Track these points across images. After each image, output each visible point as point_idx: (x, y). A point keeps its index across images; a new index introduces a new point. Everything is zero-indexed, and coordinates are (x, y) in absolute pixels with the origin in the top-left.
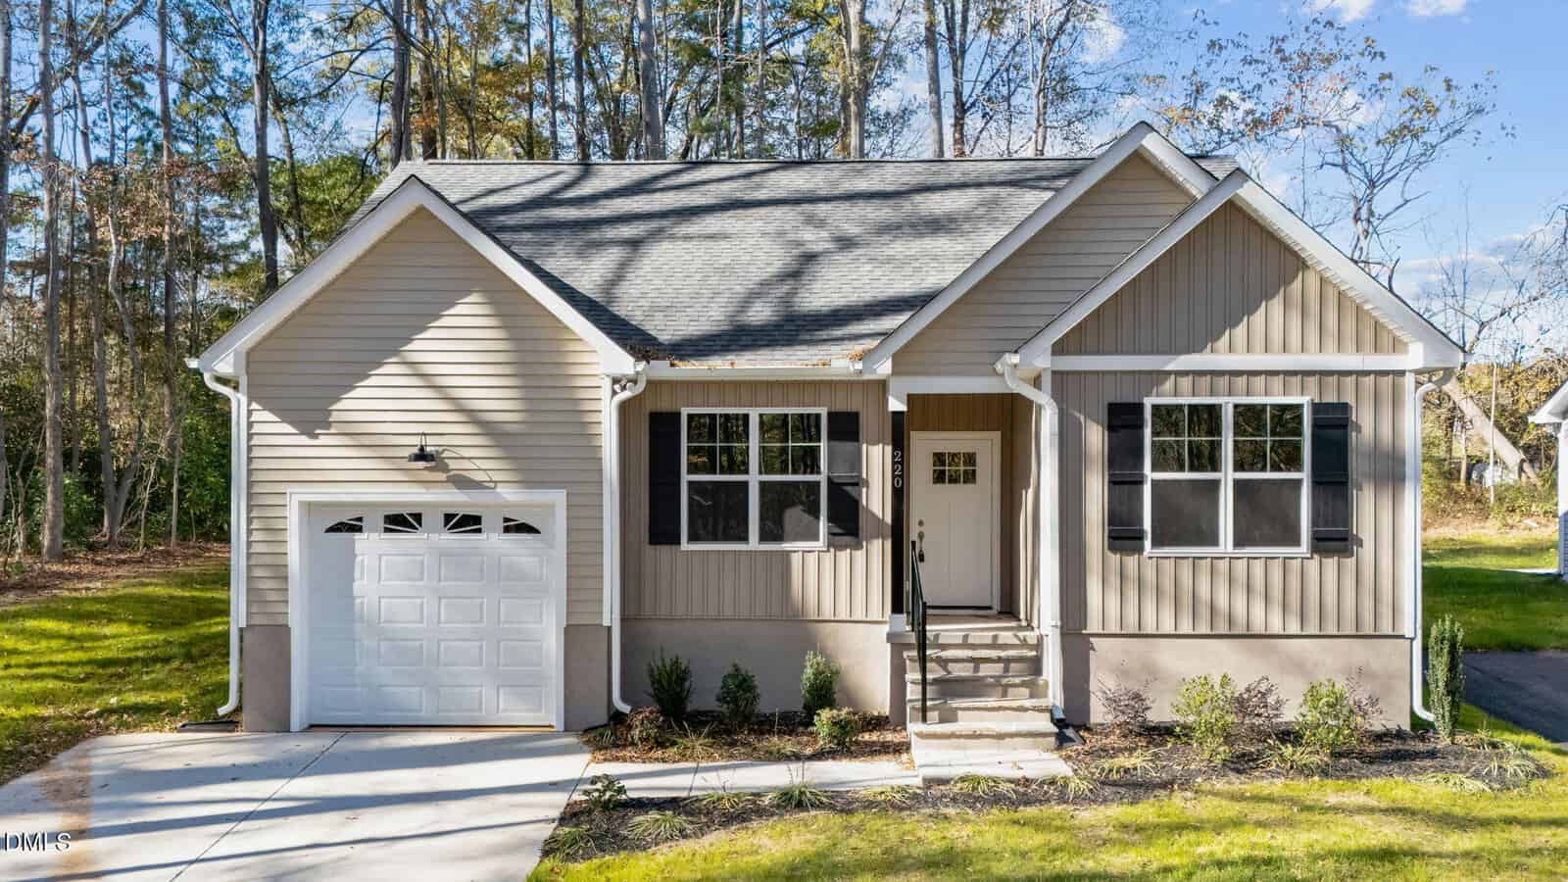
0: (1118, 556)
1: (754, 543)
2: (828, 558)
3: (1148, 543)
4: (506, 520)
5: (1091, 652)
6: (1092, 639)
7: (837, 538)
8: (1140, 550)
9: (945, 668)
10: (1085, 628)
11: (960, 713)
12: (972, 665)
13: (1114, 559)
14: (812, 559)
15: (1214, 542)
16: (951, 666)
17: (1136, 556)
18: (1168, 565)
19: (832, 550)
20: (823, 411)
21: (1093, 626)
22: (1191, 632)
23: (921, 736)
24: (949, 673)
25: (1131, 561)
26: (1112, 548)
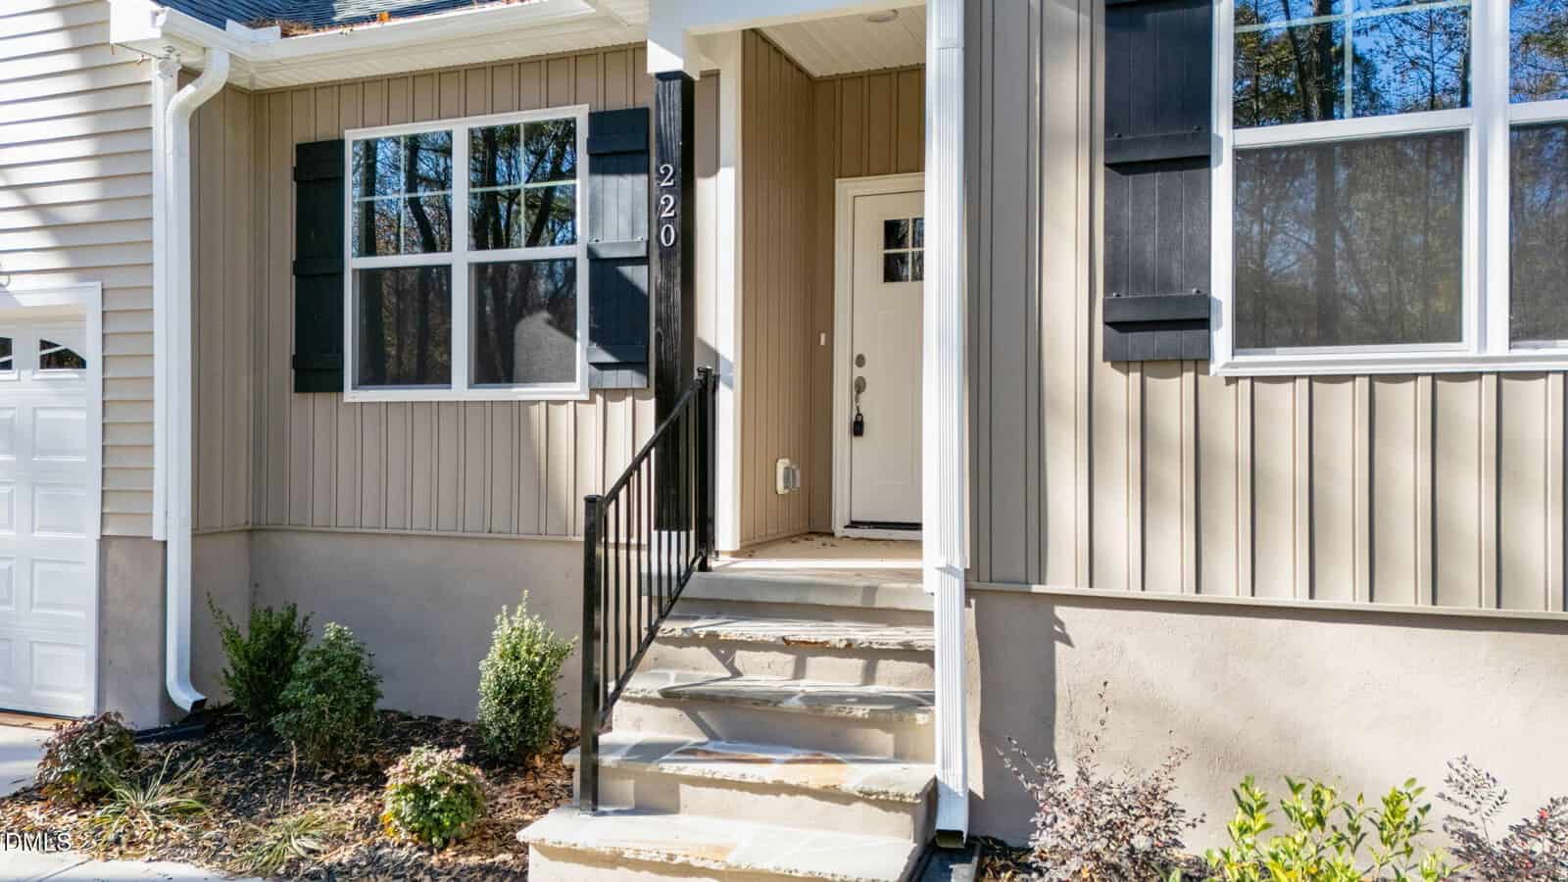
0: (1135, 376)
1: (461, 387)
2: (592, 414)
3: (1222, 336)
4: (45, 345)
5: (1059, 646)
6: (1061, 612)
7: (609, 374)
8: (1200, 361)
9: (727, 661)
10: (1041, 581)
11: (685, 790)
12: (789, 659)
13: (1119, 387)
14: (563, 416)
15: (1448, 329)
16: (741, 658)
17: (1189, 377)
18: (1285, 402)
19: (599, 399)
20: (580, 114)
21: (1063, 575)
22: (1362, 603)
23: (554, 853)
24: (736, 674)
25: (1172, 392)
26: (1120, 360)
